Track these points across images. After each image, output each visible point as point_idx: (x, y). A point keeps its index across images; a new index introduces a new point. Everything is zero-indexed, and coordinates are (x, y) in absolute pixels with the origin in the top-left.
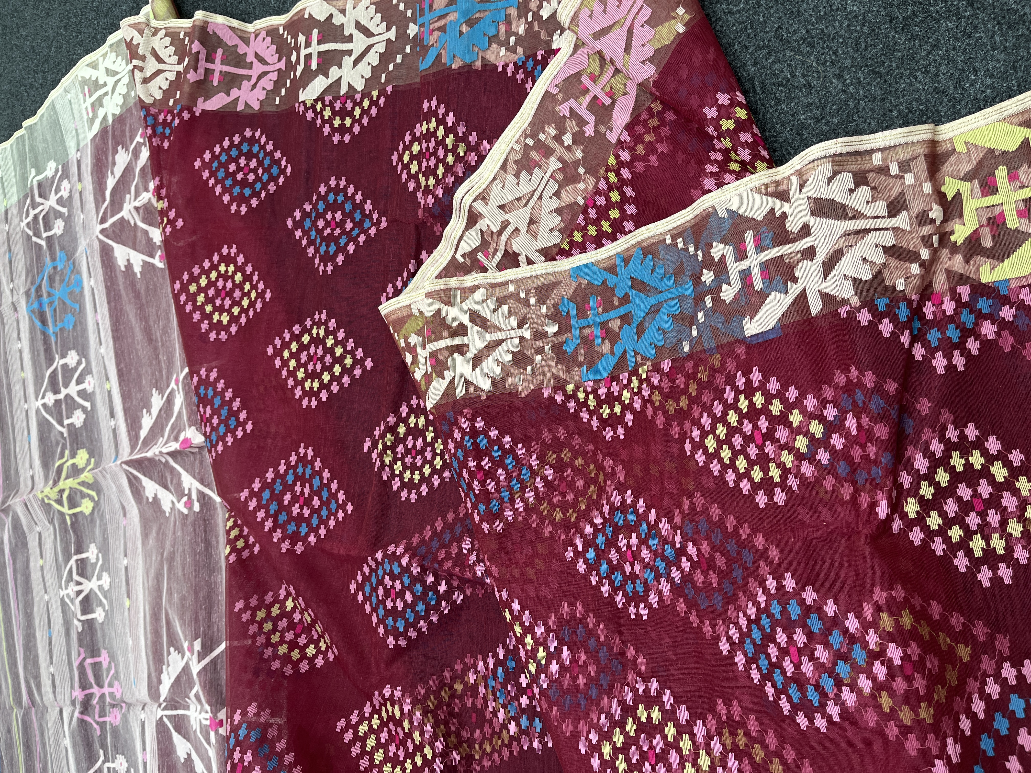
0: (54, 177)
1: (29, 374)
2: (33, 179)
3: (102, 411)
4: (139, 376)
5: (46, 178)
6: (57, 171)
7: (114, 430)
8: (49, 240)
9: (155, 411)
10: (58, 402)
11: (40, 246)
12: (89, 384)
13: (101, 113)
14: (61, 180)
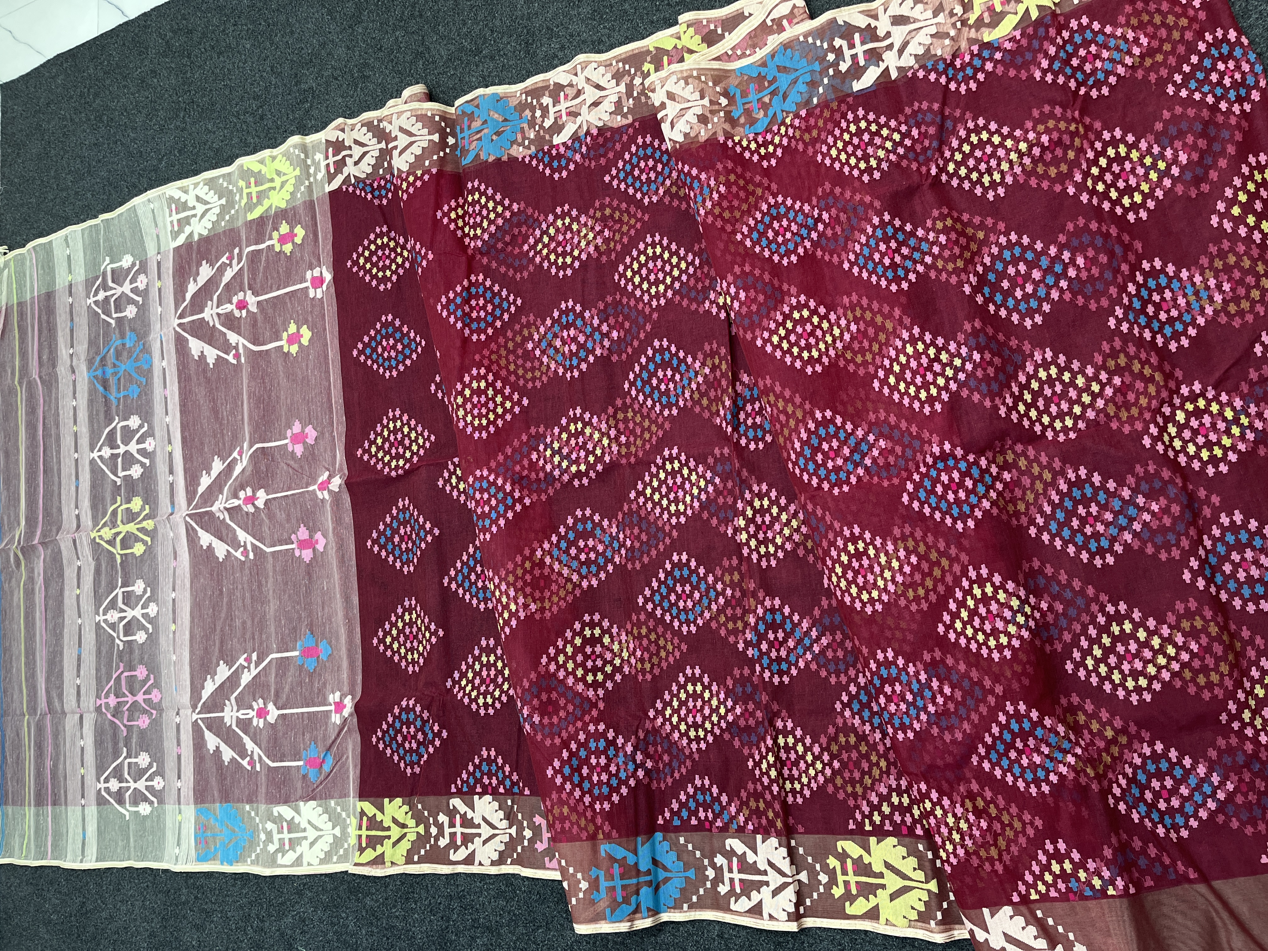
0: (129, 270)
1: (83, 429)
2: (107, 265)
3: (162, 468)
4: (202, 444)
5: (121, 268)
6: (134, 265)
7: (172, 485)
8: (119, 320)
9: (214, 473)
10: (114, 457)
11: (109, 324)
12: (149, 445)
13: (188, 230)
14: (138, 272)
